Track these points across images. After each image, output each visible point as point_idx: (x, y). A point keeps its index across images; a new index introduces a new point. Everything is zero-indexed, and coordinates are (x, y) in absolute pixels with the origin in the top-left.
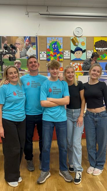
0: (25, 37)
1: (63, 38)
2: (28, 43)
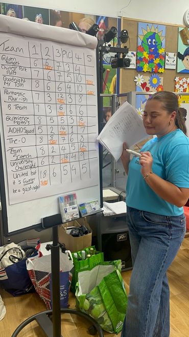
1: (166, 28)
2: (103, 30)
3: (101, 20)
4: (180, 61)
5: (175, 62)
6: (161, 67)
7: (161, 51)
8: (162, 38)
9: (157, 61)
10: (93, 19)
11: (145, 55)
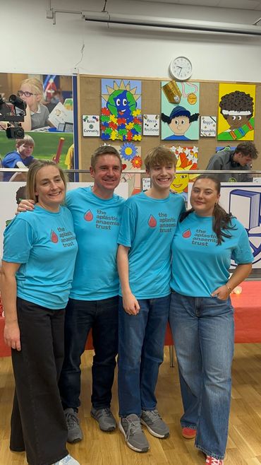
0: (45, 77)
1: (142, 83)
2: (53, 92)
3: (49, 80)
4: (164, 125)
5: (158, 127)
6: (137, 133)
7: (136, 113)
8: (136, 97)
9: (131, 126)
10: (39, 79)
11: (113, 119)
